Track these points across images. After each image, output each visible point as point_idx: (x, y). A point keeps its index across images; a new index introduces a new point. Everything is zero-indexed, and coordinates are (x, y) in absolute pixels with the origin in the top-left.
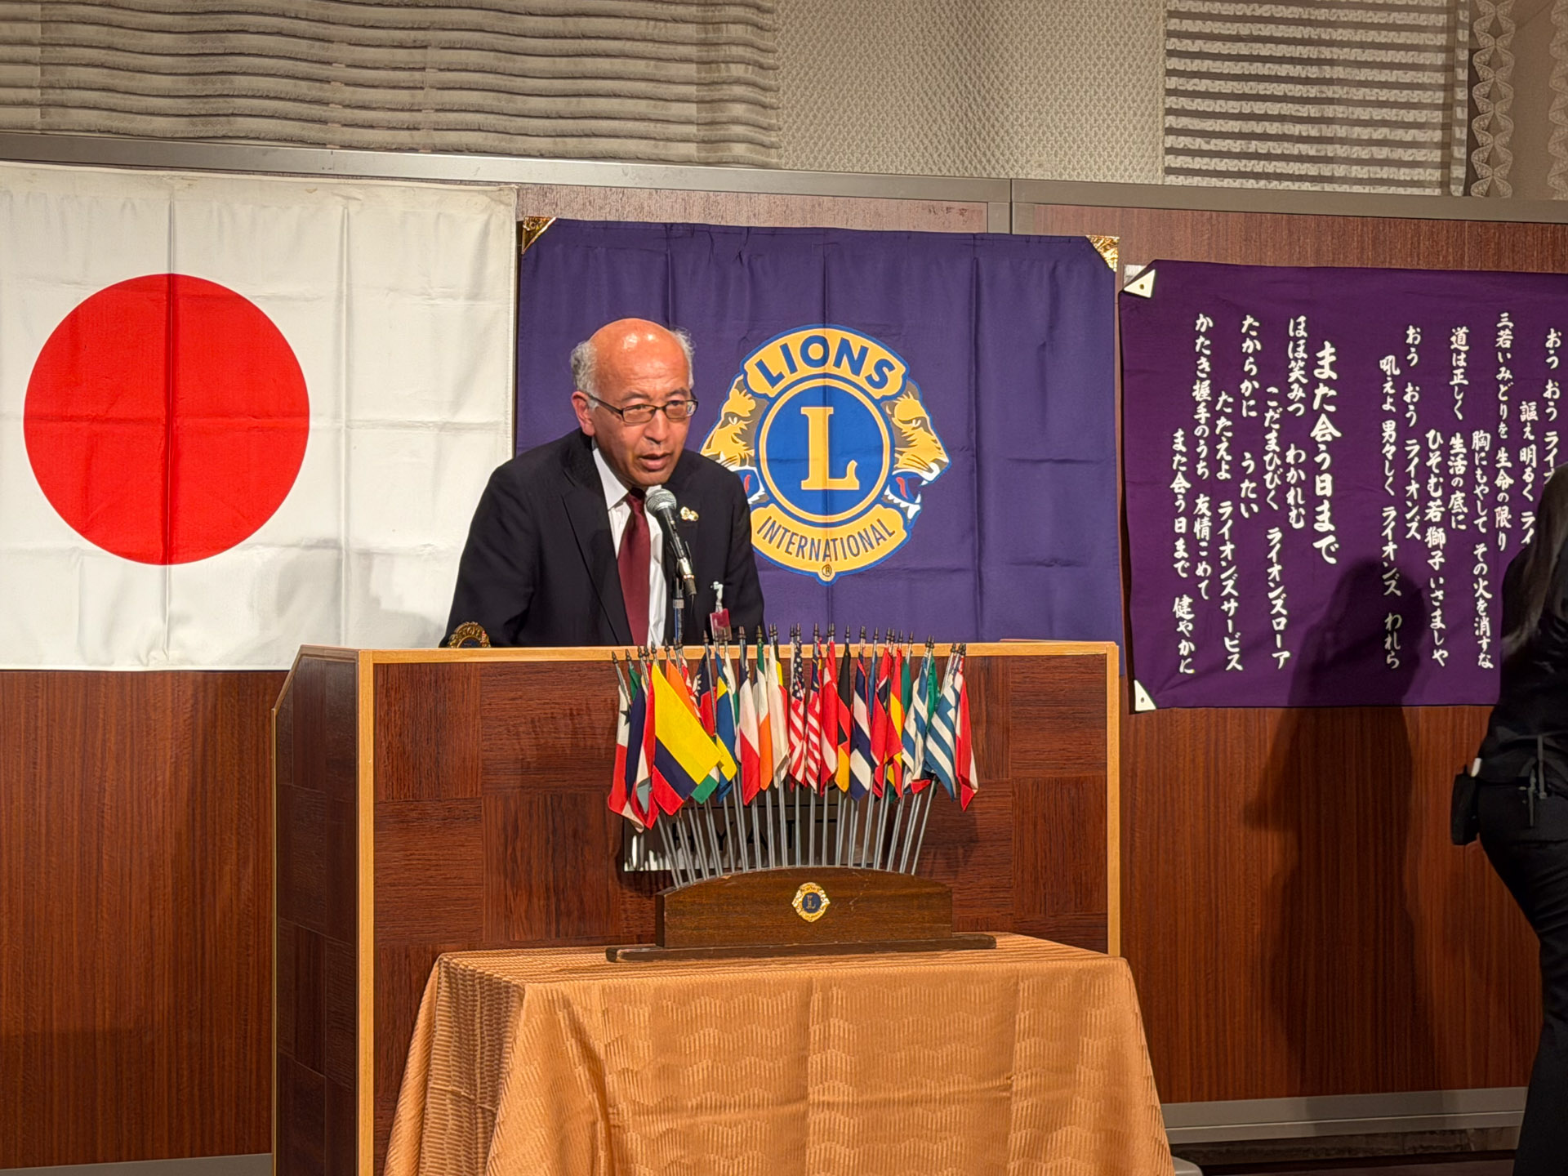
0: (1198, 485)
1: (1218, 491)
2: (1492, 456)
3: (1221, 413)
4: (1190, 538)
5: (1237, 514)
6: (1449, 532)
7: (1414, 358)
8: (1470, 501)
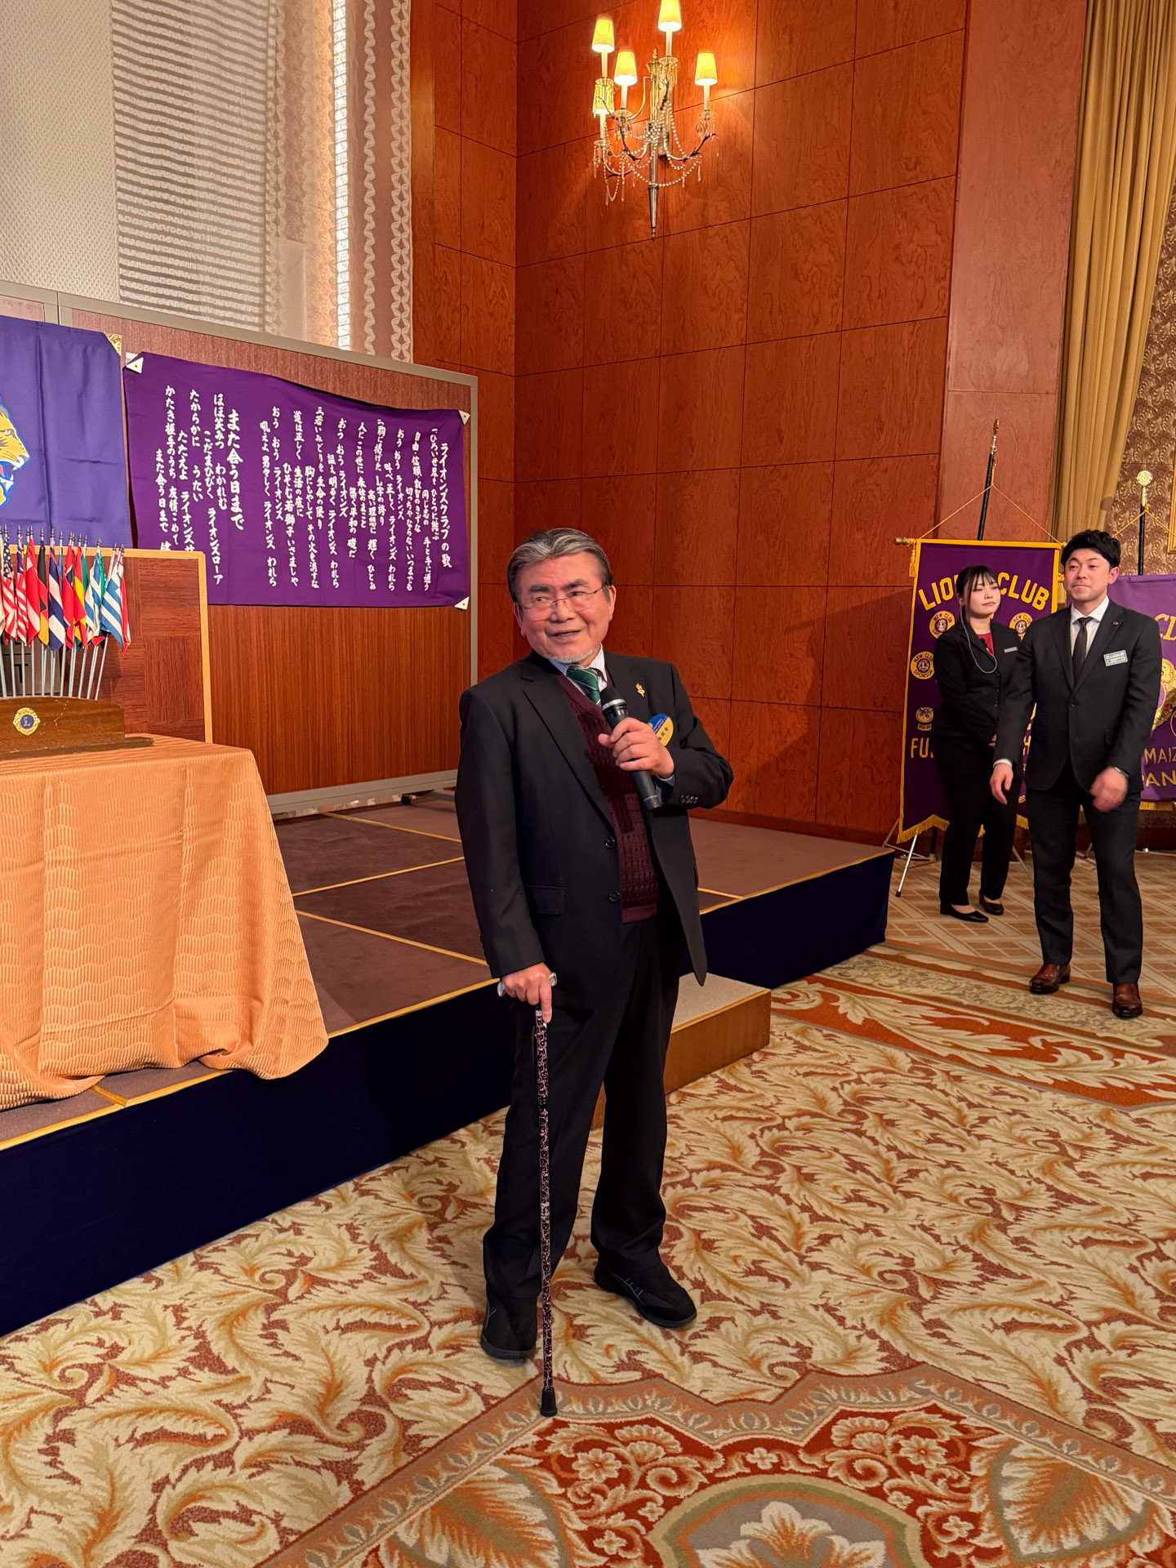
0: (171, 482)
1: (182, 486)
2: (315, 480)
3: (181, 442)
4: (167, 509)
5: (191, 499)
6: (296, 517)
7: (276, 423)
8: (304, 502)
